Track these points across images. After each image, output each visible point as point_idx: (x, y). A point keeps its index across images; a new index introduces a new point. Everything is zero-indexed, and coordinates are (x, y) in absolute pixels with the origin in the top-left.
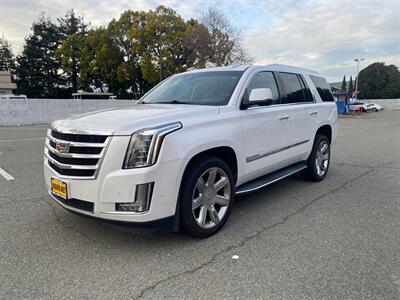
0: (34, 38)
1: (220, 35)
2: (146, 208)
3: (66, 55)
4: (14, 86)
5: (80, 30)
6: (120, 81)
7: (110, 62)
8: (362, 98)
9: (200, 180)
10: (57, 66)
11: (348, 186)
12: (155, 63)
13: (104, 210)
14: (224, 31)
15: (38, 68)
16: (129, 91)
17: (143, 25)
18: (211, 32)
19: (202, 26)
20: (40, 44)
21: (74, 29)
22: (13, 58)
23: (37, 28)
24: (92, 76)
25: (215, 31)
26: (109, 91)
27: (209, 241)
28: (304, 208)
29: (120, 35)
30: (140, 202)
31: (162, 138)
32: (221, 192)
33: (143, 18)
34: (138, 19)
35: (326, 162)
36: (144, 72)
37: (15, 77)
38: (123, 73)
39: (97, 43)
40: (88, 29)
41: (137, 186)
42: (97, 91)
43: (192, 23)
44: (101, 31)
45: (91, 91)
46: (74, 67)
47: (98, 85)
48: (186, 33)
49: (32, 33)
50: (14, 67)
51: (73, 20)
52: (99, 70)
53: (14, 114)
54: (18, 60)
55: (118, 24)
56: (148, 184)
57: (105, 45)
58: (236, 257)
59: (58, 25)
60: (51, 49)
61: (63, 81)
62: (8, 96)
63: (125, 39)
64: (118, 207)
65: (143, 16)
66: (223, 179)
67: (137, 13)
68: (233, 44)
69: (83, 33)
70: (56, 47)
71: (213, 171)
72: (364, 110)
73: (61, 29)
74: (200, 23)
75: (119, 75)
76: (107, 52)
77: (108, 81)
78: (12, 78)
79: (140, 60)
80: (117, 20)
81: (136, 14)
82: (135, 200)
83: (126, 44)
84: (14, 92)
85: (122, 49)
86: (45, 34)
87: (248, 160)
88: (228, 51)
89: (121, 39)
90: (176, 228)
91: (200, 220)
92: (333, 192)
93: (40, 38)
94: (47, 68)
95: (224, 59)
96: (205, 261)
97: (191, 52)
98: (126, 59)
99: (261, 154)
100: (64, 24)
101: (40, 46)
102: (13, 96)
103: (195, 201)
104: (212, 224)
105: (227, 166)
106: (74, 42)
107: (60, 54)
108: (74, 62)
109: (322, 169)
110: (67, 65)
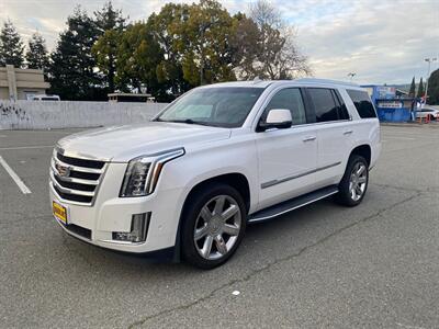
0: (69, 34)
1: (270, 31)
2: (143, 238)
3: (103, 52)
4: (48, 85)
5: (118, 25)
6: (159, 81)
7: (148, 60)
8: (433, 104)
9: (205, 209)
10: (93, 64)
11: (384, 213)
12: (198, 62)
13: (101, 239)
14: (274, 26)
15: (73, 66)
16: (169, 92)
17: (186, 19)
18: (260, 28)
19: (250, 21)
20: (75, 40)
21: (111, 24)
22: (48, 54)
23: (73, 23)
24: (130, 76)
25: (264, 26)
26: (148, 92)
27: (213, 274)
28: (326, 239)
29: (160, 31)
30: (137, 232)
31: (161, 166)
32: (231, 221)
33: (186, 12)
34: (181, 12)
35: (363, 185)
36: (185, 71)
37: (49, 75)
38: (162, 73)
39: (135, 39)
40: (126, 23)
41: (133, 216)
42: (135, 92)
43: (240, 17)
44: (140, 26)
45: (129, 91)
46: (110, 65)
47: (136, 85)
48: (232, 29)
49: (67, 28)
50: (48, 65)
51: (111, 14)
52: (137, 69)
53: (45, 116)
54: (52, 57)
55: (158, 18)
56: (144, 214)
57: (144, 41)
58: (236, 293)
59: (95, 19)
60: (87, 45)
61: (99, 80)
62: (40, 96)
63: (166, 35)
64: (115, 236)
65: (186, 10)
66: (233, 206)
67: (179, 6)
68: (284, 41)
69: (121, 27)
70: (92, 43)
71: (221, 199)
72: (433, 118)
73: (98, 23)
74: (248, 17)
75: (158, 75)
76: (146, 49)
77: (147, 82)
78: (46, 77)
79: (181, 58)
80: (157, 13)
81: (178, 8)
82: (132, 230)
83: (166, 41)
84: (48, 92)
85: (162, 45)
86: (81, 29)
87: (264, 186)
88: (278, 49)
89: (161, 35)
90: (176, 259)
91: (203, 251)
92: (365, 220)
93: (75, 33)
94: (83, 65)
95: (274, 58)
96: (203, 296)
97: (237, 50)
98: (166, 56)
99: (279, 180)
100: (101, 18)
101: (76, 42)
102: (45, 96)
103: (198, 231)
104: (219, 255)
105: (237, 194)
106: (111, 38)
107: (96, 51)
108: (111, 59)
109: (357, 194)
110: (103, 63)
